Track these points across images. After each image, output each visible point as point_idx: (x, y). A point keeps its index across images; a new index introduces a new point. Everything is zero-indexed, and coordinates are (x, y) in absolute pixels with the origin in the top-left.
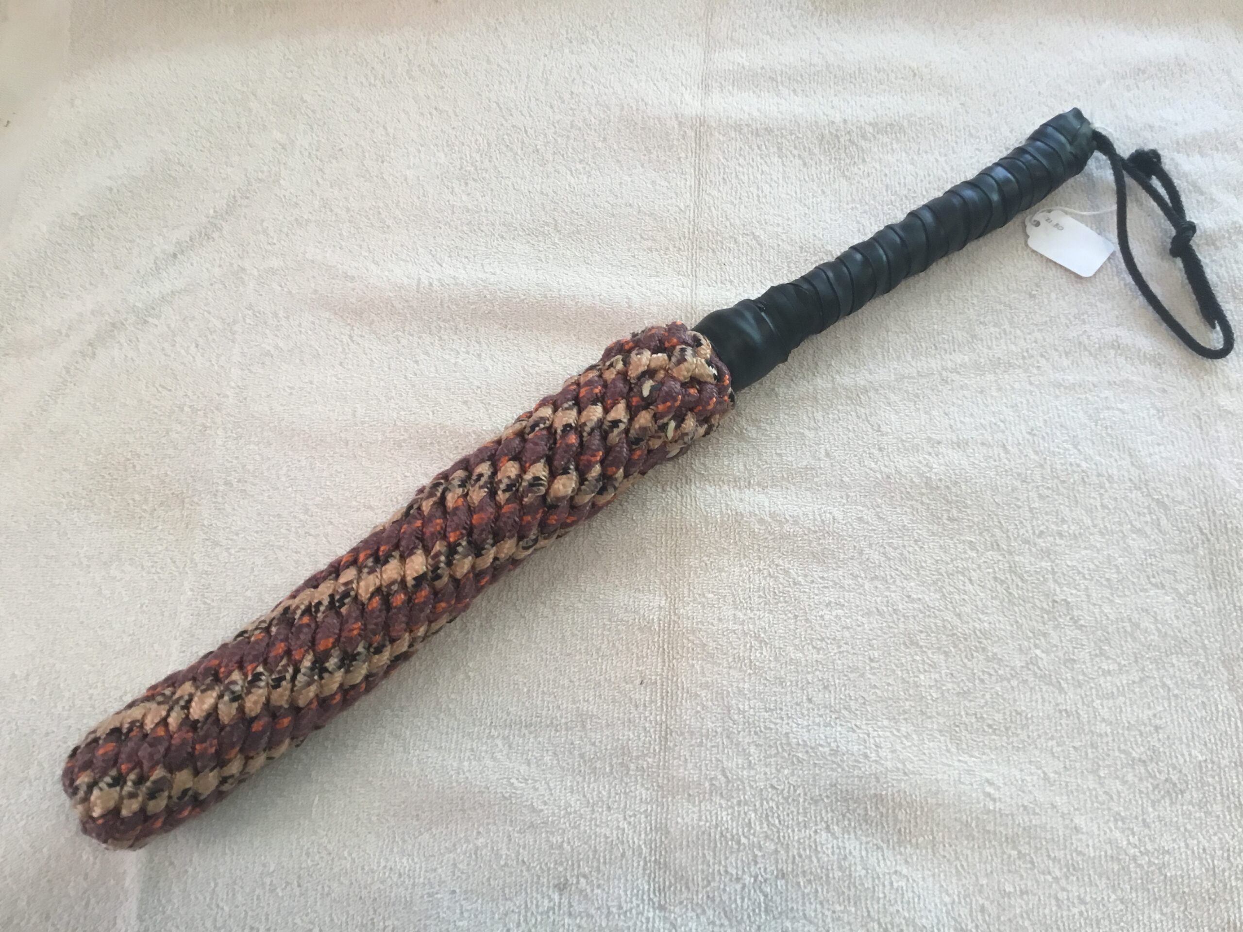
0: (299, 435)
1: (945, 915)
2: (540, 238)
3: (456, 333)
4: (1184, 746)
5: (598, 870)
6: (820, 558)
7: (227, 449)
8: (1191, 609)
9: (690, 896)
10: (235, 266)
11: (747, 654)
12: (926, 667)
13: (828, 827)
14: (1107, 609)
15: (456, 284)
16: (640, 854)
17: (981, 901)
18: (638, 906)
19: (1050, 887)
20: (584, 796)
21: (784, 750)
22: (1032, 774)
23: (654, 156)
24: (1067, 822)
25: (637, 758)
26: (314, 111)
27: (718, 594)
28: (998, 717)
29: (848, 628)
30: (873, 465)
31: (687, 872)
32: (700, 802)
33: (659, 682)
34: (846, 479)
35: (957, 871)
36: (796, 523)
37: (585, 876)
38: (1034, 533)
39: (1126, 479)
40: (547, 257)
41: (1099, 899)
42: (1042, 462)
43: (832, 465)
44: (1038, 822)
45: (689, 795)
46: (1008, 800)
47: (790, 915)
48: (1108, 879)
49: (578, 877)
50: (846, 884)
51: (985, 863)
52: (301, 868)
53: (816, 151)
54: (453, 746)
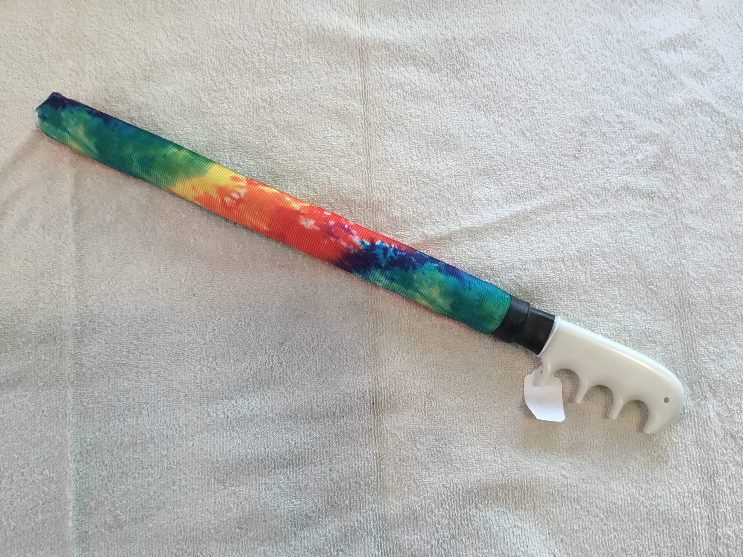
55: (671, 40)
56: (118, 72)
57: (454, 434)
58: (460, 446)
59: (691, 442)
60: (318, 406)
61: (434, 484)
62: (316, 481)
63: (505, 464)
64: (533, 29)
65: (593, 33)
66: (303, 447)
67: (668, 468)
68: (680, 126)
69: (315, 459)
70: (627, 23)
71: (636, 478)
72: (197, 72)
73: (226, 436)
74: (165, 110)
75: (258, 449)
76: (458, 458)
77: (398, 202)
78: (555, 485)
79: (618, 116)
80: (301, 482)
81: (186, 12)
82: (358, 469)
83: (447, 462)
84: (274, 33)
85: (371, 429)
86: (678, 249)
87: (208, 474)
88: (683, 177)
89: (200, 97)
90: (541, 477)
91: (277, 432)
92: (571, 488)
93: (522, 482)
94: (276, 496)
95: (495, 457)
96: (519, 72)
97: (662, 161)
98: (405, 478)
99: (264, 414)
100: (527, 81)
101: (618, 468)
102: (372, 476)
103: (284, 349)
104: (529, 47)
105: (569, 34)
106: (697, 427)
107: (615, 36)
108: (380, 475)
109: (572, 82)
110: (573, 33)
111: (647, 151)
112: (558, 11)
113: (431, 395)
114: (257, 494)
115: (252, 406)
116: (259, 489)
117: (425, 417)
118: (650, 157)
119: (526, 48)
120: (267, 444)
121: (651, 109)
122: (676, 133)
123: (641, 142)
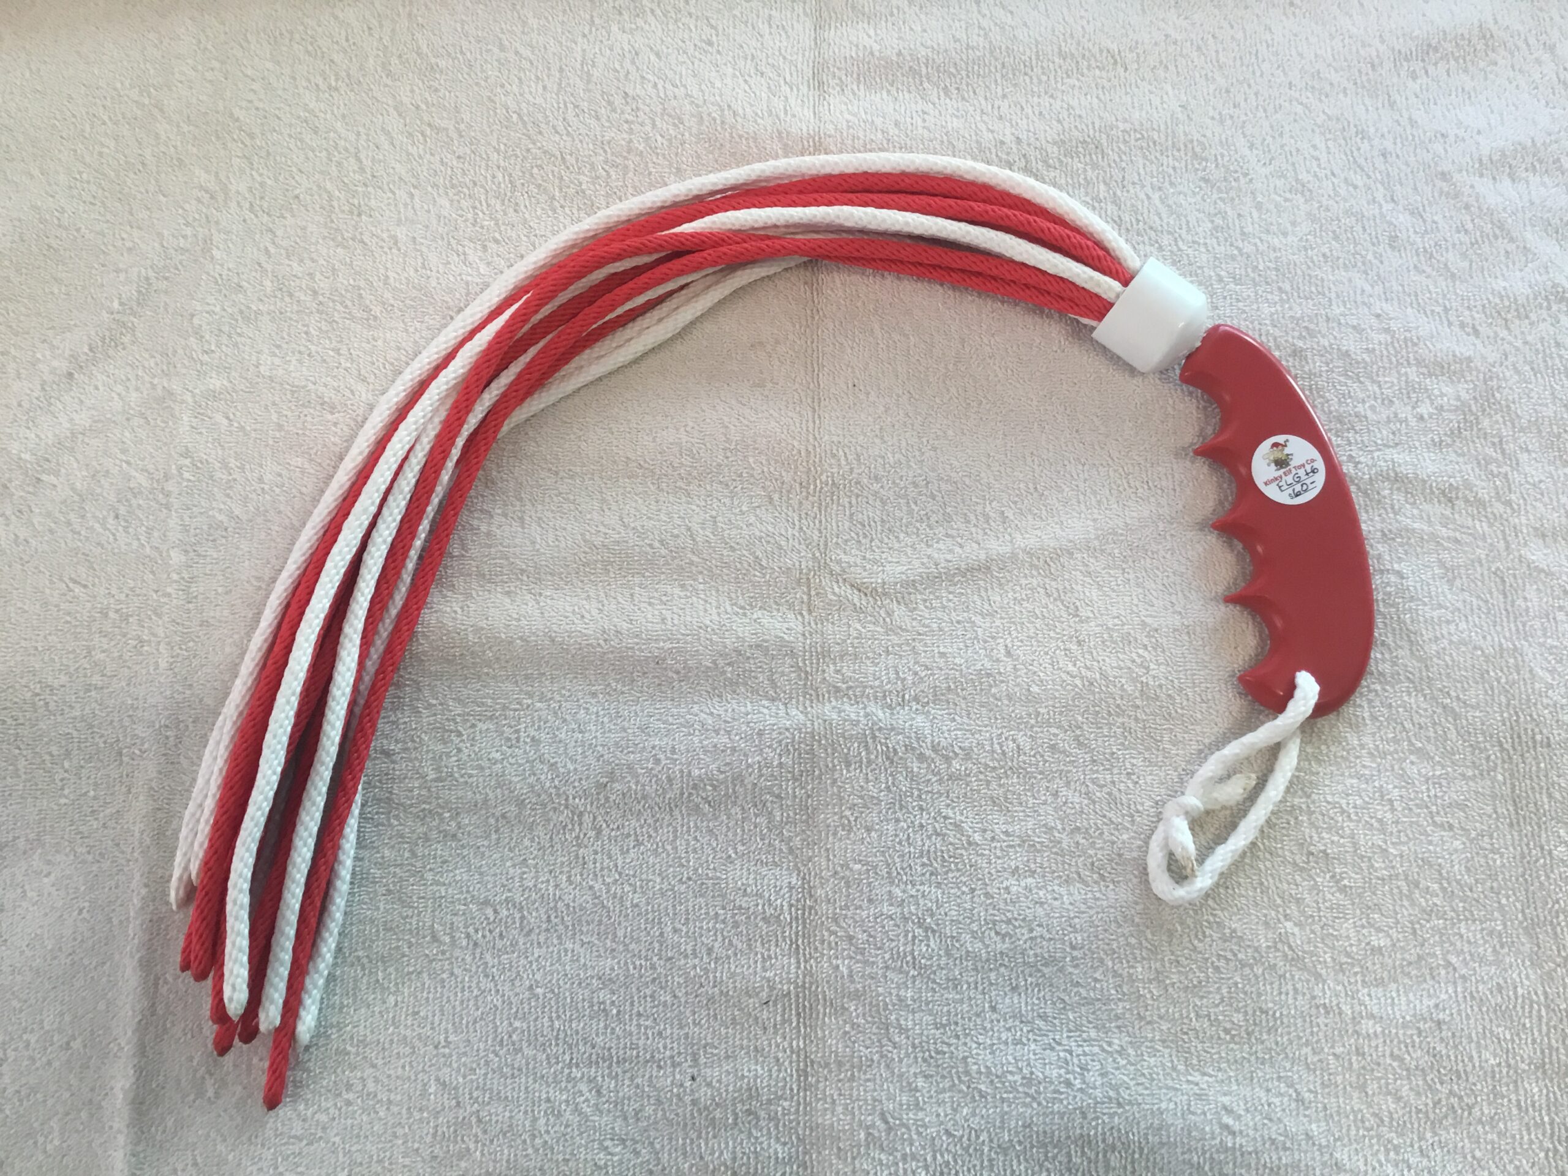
55: (1504, 155)
56: (297, 197)
57: (978, 1015)
58: (989, 1042)
59: (1529, 1065)
60: (675, 931)
61: (925, 1127)
62: (659, 1102)
63: (1091, 1091)
64: (1193, 123)
65: (1328, 136)
66: (634, 1022)
67: (1473, 1122)
68: (1519, 343)
69: (659, 1052)
70: (1406, 115)
71: (1395, 1142)
72: (463, 201)
73: (470, 987)
74: (387, 277)
75: (536, 1019)
76: (983, 1070)
77: (876, 486)
78: (1204, 1145)
79: (1378, 316)
80: (626, 1102)
81: (447, 74)
82: (755, 1081)
83: (959, 1077)
84: (627, 122)
85: (789, 993)
86: (1508, 617)
87: (424, 1070)
88: (1524, 457)
89: (465, 254)
90: (1172, 1124)
91: (580, 984)
92: (1242, 1155)
93: (1127, 1133)
94: (569, 1130)
95: (1068, 1073)
96: (1159, 215)
97: (1477, 419)
98: (860, 1107)
99: (555, 941)
100: (1177, 235)
101: (1356, 1116)
102: (786, 1100)
103: (607, 799)
104: (1183, 163)
105: (1274, 137)
106: (1544, 1028)
107: (1376, 142)
108: (805, 1099)
109: (1276, 240)
110: (1281, 135)
111: (1442, 395)
112: (1249, 86)
113: (929, 920)
114: (528, 1124)
115: (529, 923)
116: (533, 1111)
117: (912, 973)
118: (1449, 411)
119: (1177, 164)
120: (557, 1012)
121: (1454, 304)
122: (1511, 359)
123: (1430, 376)
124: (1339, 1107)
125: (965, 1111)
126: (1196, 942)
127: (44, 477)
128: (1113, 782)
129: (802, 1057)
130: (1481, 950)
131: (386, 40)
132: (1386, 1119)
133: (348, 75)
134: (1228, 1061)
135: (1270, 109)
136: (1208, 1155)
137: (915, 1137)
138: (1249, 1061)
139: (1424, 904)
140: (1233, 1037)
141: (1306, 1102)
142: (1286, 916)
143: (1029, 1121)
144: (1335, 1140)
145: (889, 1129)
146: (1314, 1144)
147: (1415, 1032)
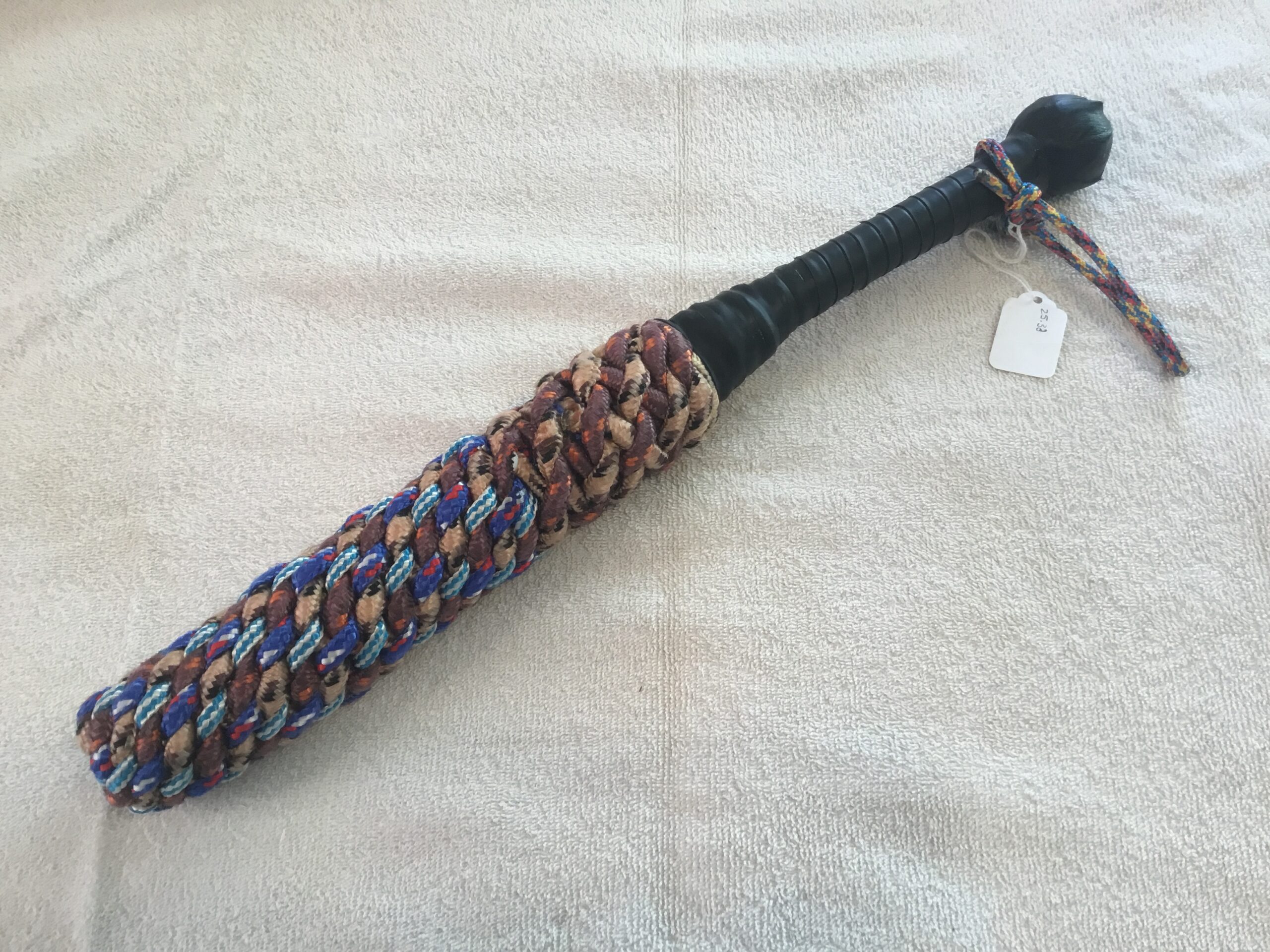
0: (252, 431)
1: (986, 932)
2: (512, 207)
3: (422, 314)
4: (1239, 734)
5: (600, 899)
6: (832, 544)
7: (173, 450)
8: (1240, 583)
9: (703, 924)
10: (177, 250)
11: (756, 653)
12: (954, 659)
13: (853, 840)
14: (1149, 588)
15: (421, 260)
16: (646, 879)
17: (1025, 916)
18: (646, 937)
19: (1101, 895)
20: (582, 818)
21: (800, 757)
22: (1074, 772)
23: (633, 114)
24: (1116, 823)
25: (639, 772)
26: (259, 80)
27: (722, 588)
28: (1035, 710)
29: (866, 620)
30: (886, 440)
31: (698, 897)
32: (710, 819)
33: (660, 688)
34: (857, 457)
35: (998, 883)
36: (804, 507)
37: (586, 907)
38: (1065, 508)
39: (1162, 445)
40: (520, 228)
41: (1155, 907)
42: (1070, 430)
43: (841, 442)
44: (1084, 825)
45: (698, 811)
46: (1050, 802)
47: (815, 940)
48: (1164, 884)
49: (577, 908)
50: (875, 903)
51: (1028, 873)
52: (268, 912)
53: (810, 102)
54: (434, 769)
124: (1126, 782)
125: (804, 781)
126: (996, 650)
127: (84, 312)
128: (924, 528)
129: (667, 738)
130: (1241, 657)
131: (364, 17)
132: (1167, 793)
133: (334, 41)
134: (1028, 745)
135: (1034, 49)
136: (1013, 820)
137: (762, 801)
138: (1046, 745)
139: (1189, 619)
140: (1031, 726)
141: (1097, 778)
142: (1072, 631)
143: (858, 790)
144: (1124, 809)
145: (740, 795)
146: (1105, 813)
147: (1188, 721)
